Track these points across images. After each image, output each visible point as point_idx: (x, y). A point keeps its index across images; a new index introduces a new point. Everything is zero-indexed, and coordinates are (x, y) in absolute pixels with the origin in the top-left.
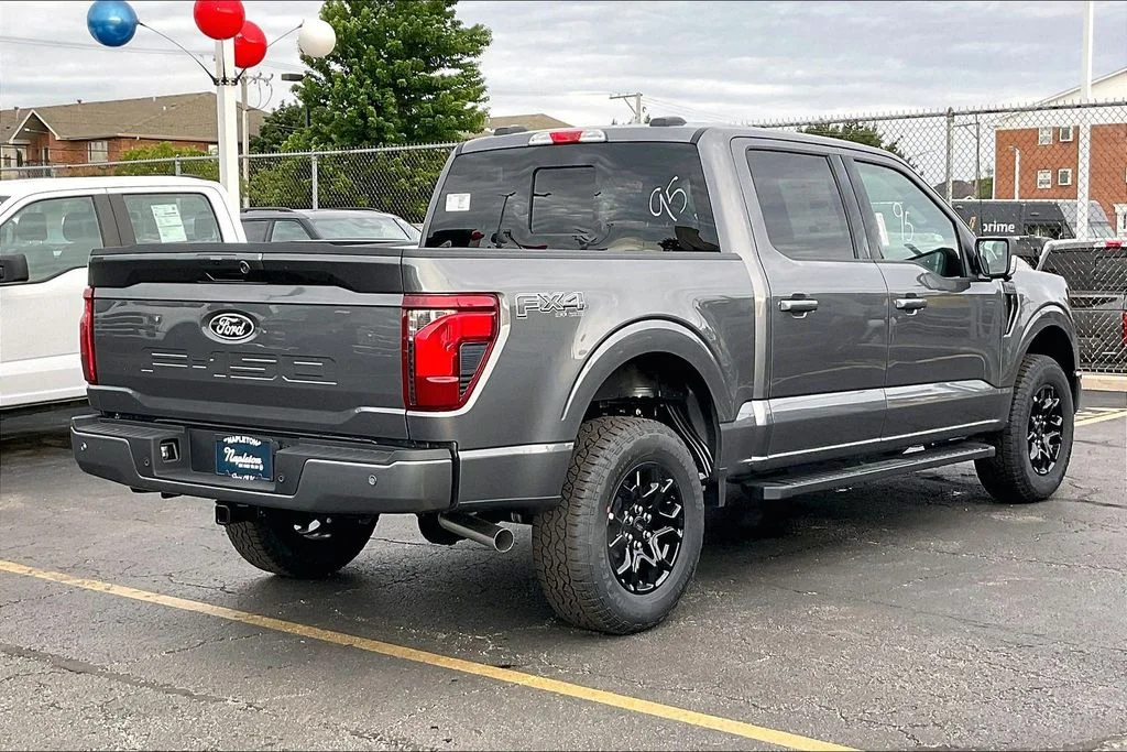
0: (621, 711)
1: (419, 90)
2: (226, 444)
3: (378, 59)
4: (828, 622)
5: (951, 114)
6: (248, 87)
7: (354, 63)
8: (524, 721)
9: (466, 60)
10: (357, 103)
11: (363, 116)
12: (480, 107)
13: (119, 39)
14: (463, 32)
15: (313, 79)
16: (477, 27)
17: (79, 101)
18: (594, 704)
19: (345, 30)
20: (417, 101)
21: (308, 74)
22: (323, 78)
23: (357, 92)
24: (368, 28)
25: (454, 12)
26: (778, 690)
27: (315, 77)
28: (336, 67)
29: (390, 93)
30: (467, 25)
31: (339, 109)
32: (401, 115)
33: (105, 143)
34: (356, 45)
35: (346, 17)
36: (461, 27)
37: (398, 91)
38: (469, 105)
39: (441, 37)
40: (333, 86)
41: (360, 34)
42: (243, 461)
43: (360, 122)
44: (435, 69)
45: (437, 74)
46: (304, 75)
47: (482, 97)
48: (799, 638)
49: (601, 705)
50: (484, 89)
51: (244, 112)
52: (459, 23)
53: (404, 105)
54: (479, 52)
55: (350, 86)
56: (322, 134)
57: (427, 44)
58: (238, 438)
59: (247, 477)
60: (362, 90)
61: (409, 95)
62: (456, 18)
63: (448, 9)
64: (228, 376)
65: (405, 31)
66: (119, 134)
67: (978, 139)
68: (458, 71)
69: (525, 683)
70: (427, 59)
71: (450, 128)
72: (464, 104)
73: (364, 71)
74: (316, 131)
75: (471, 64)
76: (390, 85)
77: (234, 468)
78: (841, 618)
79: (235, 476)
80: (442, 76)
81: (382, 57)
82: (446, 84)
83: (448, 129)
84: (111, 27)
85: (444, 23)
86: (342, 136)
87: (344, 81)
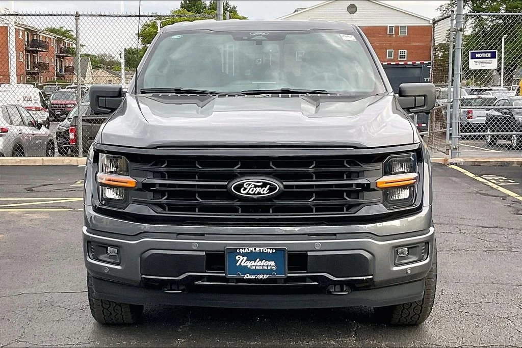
5: (77, 16)
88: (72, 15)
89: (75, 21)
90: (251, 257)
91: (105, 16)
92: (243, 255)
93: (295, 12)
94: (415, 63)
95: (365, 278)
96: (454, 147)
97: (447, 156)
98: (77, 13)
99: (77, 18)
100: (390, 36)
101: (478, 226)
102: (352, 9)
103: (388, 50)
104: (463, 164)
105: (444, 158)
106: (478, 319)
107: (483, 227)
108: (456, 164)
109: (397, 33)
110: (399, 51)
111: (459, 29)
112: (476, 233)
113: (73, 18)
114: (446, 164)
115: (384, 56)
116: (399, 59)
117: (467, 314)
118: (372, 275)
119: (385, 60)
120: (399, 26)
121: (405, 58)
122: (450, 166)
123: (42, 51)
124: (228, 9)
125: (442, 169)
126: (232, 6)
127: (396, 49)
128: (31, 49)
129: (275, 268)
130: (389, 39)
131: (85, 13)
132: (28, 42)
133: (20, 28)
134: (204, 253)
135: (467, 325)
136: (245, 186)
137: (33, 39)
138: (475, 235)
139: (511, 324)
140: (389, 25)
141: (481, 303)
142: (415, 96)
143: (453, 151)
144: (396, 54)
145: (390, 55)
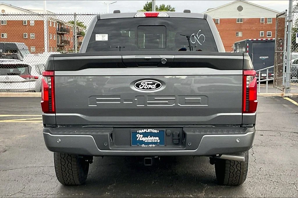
2: (139, 133)
42: (148, 139)
58: (145, 130)
59: (151, 146)
64: (146, 105)
77: (142, 142)
79: (143, 145)
88: (72, 15)
89: (74, 18)
91: (91, 15)
93: (208, 10)
94: (272, 39)
96: (287, 87)
97: (283, 92)
98: (75, 13)
99: (75, 16)
100: (262, 24)
101: (291, 132)
102: (240, 9)
103: (260, 32)
104: (292, 97)
105: (282, 93)
106: (277, 184)
107: (294, 133)
108: (288, 97)
109: (266, 22)
110: (267, 32)
111: (290, 20)
112: (289, 136)
113: (73, 16)
114: (282, 97)
115: (258, 35)
116: (267, 37)
117: (271, 181)
119: (259, 37)
120: (267, 18)
121: (270, 36)
122: (285, 98)
123: (66, 34)
124: (170, 10)
125: (279, 99)
126: (172, 8)
127: (266, 31)
128: (60, 32)
130: (262, 25)
131: (79, 14)
132: (58, 29)
133: (54, 21)
135: (269, 187)
137: (61, 27)
138: (289, 137)
139: (295, 187)
140: (261, 18)
141: (281, 175)
143: (286, 90)
144: (266, 34)
145: (262, 34)
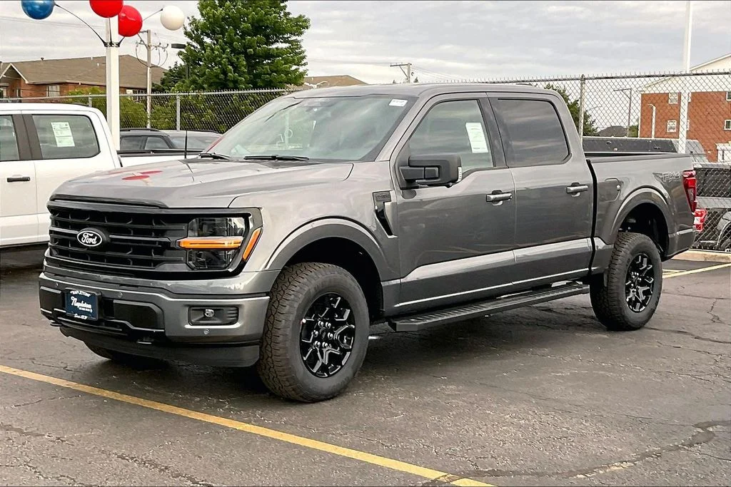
0: (296, 446)
1: (261, 57)
3: (235, 36)
4: (448, 395)
6: (152, 52)
7: (220, 38)
8: (231, 451)
9: (293, 38)
10: (220, 64)
11: (225, 72)
12: (301, 69)
13: (42, 14)
14: (291, 20)
15: (192, 48)
16: (300, 17)
17: (42, 59)
18: (279, 441)
19: (214, 16)
20: (260, 63)
21: (189, 44)
22: (199, 47)
23: (220, 57)
24: (228, 15)
25: (286, 6)
26: (401, 435)
27: (193, 46)
28: (207, 40)
29: (242, 58)
30: (294, 15)
31: (208, 68)
32: (249, 73)
33: (58, 87)
34: (221, 26)
35: (215, 7)
36: (290, 16)
37: (248, 57)
38: (294, 67)
39: (277, 22)
40: (205, 52)
41: (224, 19)
43: (222, 76)
44: (272, 43)
45: (274, 46)
46: (187, 45)
47: (303, 62)
48: (426, 405)
49: (284, 442)
50: (304, 57)
51: (149, 68)
52: (289, 13)
53: (251, 67)
54: (301, 33)
55: (216, 52)
56: (197, 84)
57: (267, 27)
60: (224, 56)
61: (255, 59)
62: (287, 11)
63: (282, 5)
65: (253, 18)
66: (68, 81)
67: (630, 99)
68: (287, 45)
69: (241, 428)
70: (267, 37)
71: (281, 82)
72: (291, 67)
73: (226, 43)
74: (194, 82)
75: (296, 41)
76: (242, 53)
78: (457, 393)
80: (277, 48)
81: (238, 34)
82: (280, 53)
83: (279, 82)
84: (37, 7)
85: (279, 13)
86: (210, 85)
87: (212, 50)
90: (81, 299)
92: (75, 296)
95: (154, 331)
118: (164, 329)
129: (91, 311)
134: (60, 292)
136: (84, 236)
142: (425, 167)
